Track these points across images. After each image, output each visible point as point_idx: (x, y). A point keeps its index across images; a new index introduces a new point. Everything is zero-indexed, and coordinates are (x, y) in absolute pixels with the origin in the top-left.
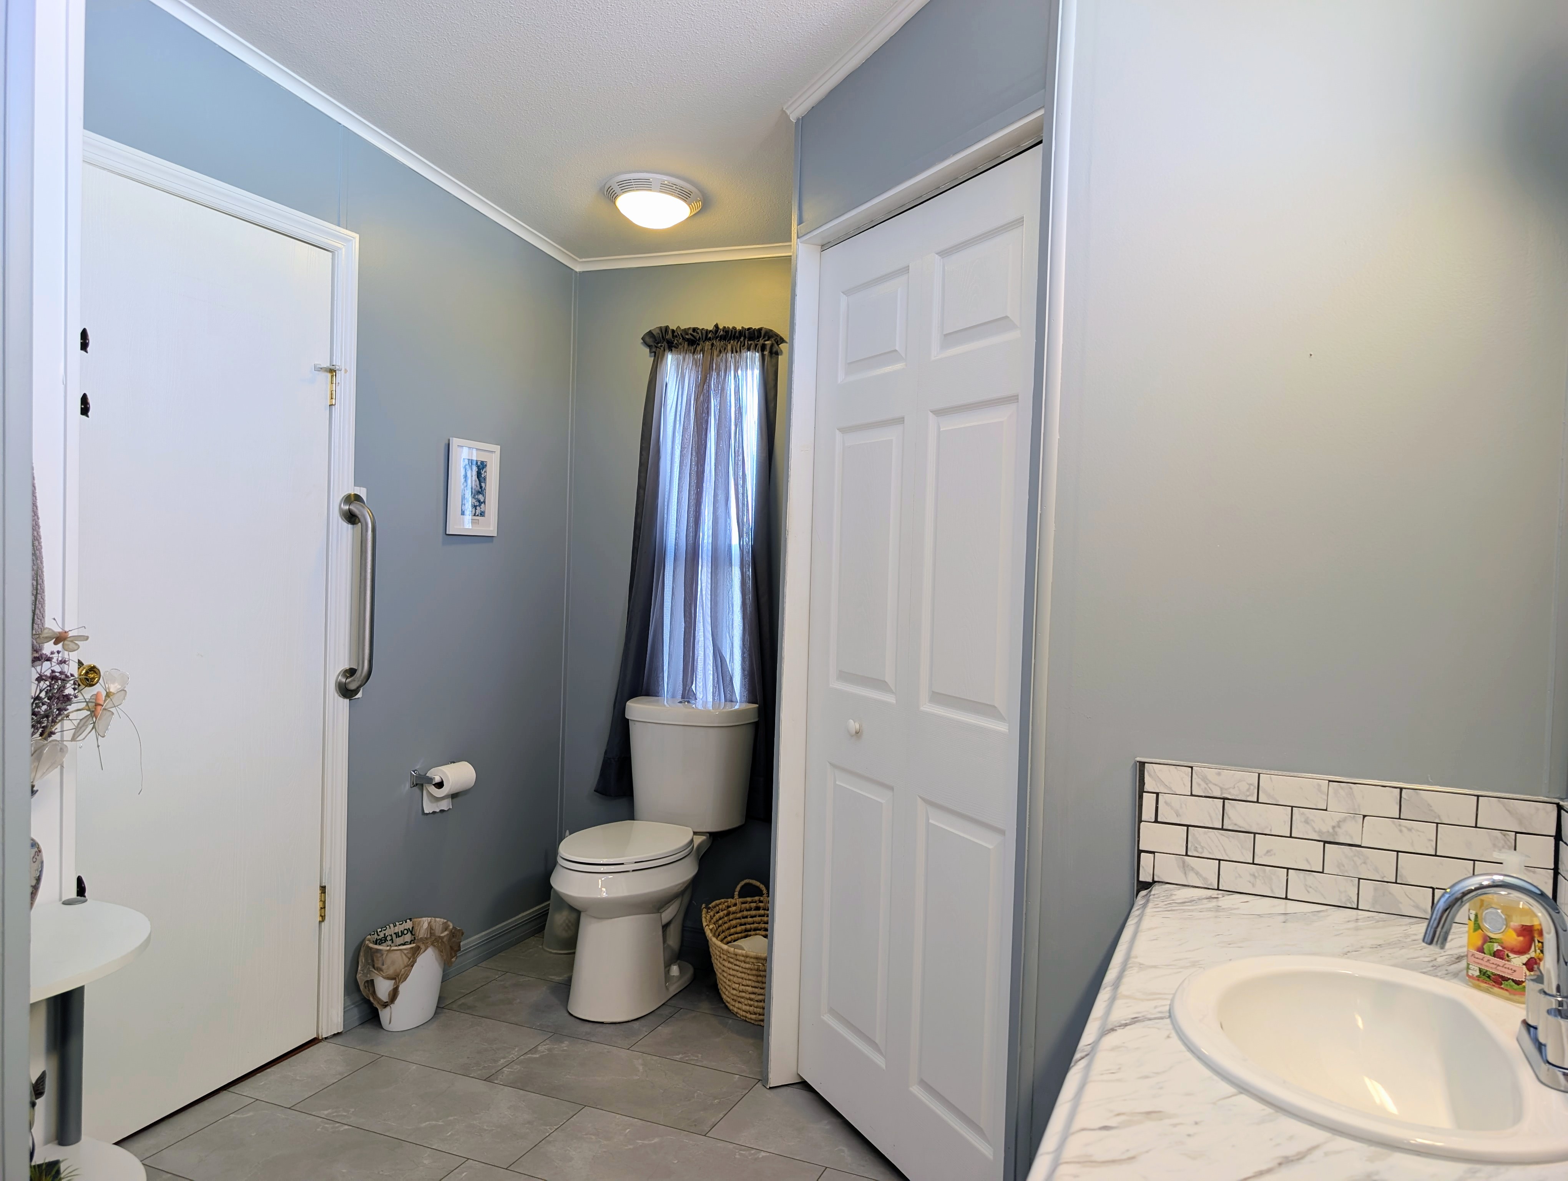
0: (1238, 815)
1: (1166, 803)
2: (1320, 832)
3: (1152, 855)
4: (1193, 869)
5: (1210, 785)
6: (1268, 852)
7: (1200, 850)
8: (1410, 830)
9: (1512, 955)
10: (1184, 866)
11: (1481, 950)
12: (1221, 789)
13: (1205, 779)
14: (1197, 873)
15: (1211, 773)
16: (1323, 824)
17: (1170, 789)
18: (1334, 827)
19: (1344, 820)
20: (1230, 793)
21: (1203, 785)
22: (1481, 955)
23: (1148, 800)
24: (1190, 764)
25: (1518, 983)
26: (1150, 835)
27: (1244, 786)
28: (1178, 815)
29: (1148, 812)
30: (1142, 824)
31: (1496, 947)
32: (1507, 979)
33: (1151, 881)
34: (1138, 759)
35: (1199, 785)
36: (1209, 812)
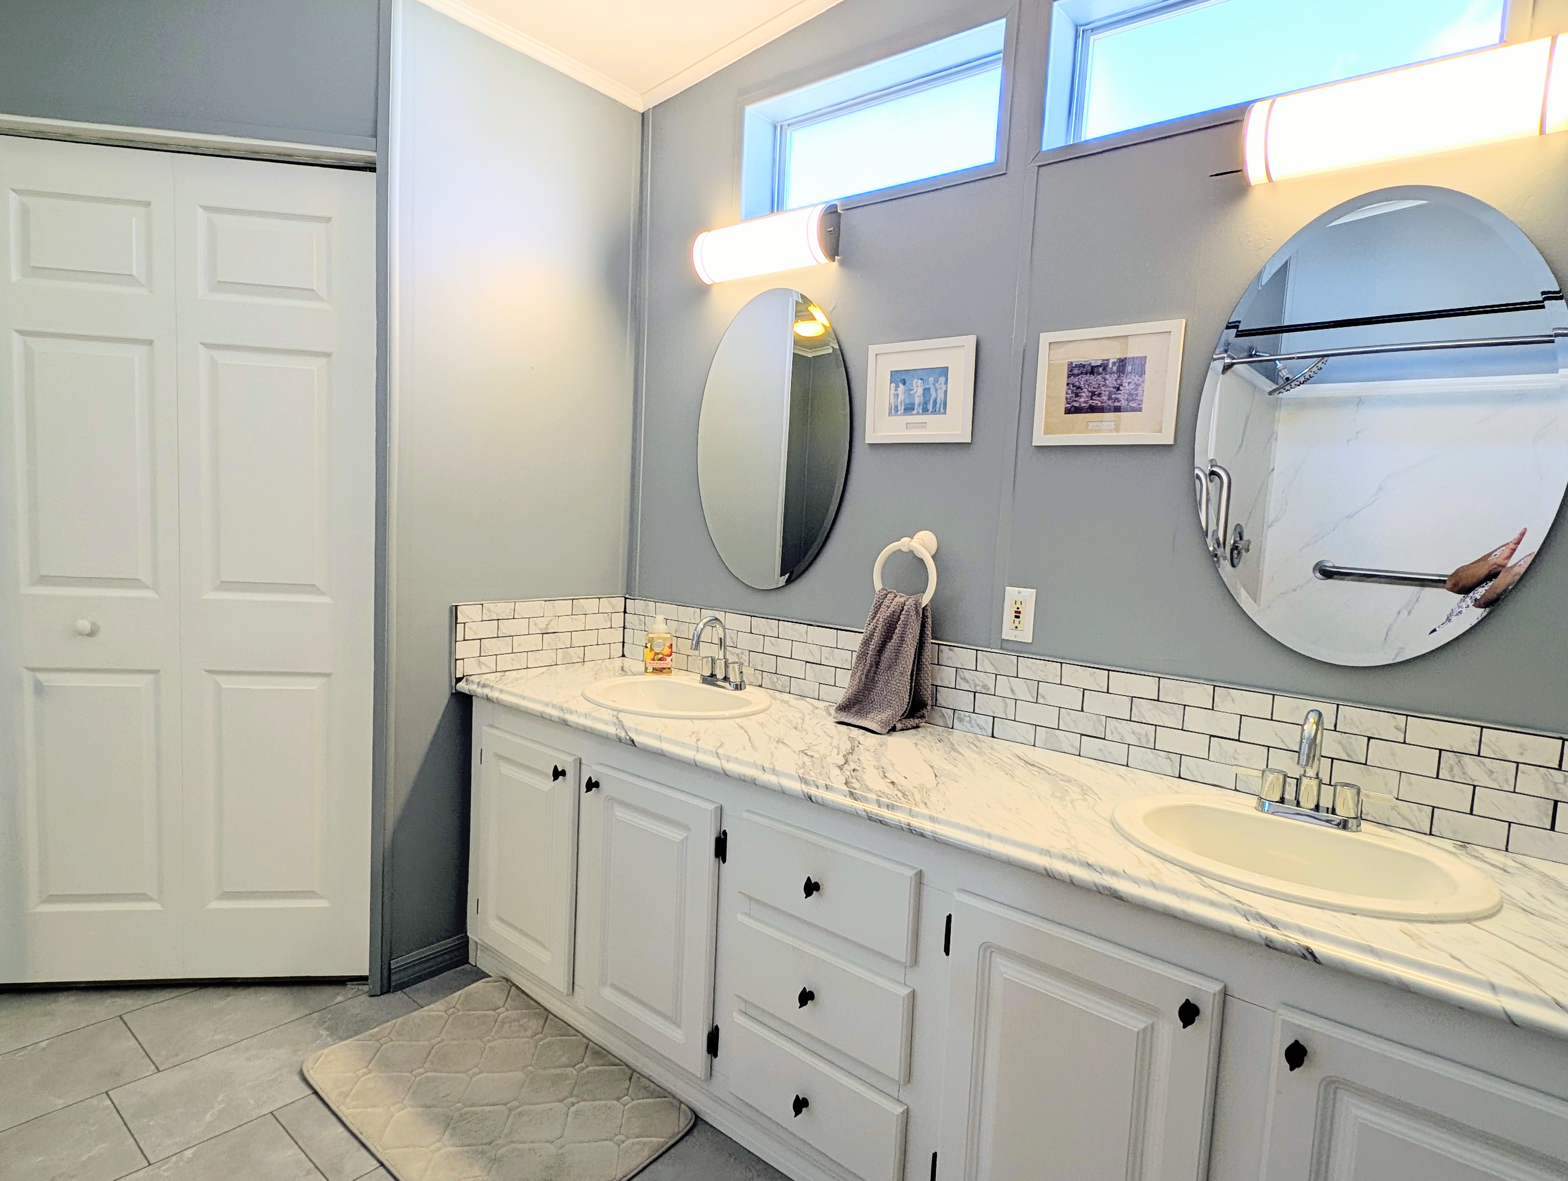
0: (507, 627)
1: (470, 628)
2: (541, 629)
3: (462, 661)
4: (484, 664)
5: (492, 613)
6: (519, 644)
7: (487, 651)
8: (576, 620)
9: (667, 658)
10: (480, 663)
11: (653, 660)
12: (497, 614)
13: (489, 610)
14: (486, 665)
15: (491, 606)
16: (542, 624)
17: (472, 619)
18: (547, 625)
19: (551, 621)
20: (501, 616)
21: (488, 614)
22: (653, 662)
23: (460, 627)
24: (482, 603)
25: (669, 668)
26: (461, 650)
27: (508, 611)
28: (476, 634)
29: (460, 637)
30: (457, 643)
31: (660, 656)
32: (664, 669)
33: (462, 676)
34: (454, 604)
35: (486, 614)
36: (489, 629)
